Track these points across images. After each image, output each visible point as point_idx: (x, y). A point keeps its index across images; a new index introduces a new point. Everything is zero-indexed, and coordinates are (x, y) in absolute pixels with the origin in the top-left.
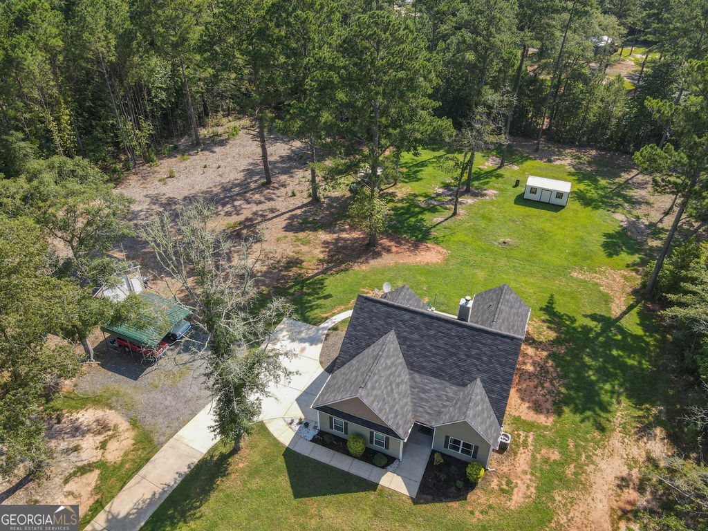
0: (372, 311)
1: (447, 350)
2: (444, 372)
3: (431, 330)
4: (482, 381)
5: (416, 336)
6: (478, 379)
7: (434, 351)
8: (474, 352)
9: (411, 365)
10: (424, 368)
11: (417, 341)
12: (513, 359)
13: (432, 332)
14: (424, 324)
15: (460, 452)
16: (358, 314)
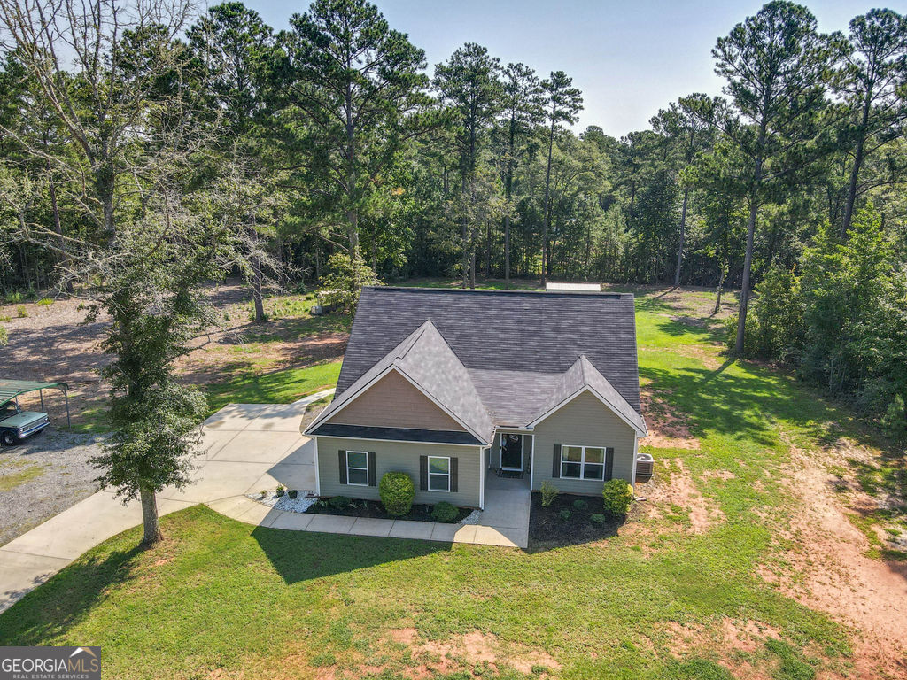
0: (389, 303)
1: (522, 331)
2: (526, 360)
3: (488, 309)
4: (590, 358)
5: (467, 322)
6: (584, 358)
7: (501, 335)
8: (564, 324)
9: (469, 361)
10: (491, 360)
11: (470, 328)
12: (628, 321)
13: (493, 312)
14: (477, 303)
15: (582, 478)
16: (367, 311)
